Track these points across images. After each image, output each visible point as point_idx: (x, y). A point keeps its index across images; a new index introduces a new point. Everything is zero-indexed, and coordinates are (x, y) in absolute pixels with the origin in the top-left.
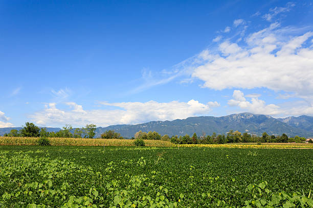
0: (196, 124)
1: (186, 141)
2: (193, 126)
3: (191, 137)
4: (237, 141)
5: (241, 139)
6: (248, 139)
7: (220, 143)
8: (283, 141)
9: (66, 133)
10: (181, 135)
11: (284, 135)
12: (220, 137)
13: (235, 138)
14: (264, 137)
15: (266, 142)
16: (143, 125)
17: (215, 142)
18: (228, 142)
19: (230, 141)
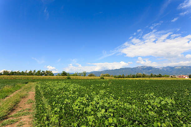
0: (123, 71)
1: (120, 77)
3: (122, 76)
4: (140, 77)
5: (142, 76)
6: (144, 76)
8: (159, 77)
9: (76, 75)
10: (118, 75)
11: (160, 74)
12: (133, 75)
13: (139, 76)
14: (151, 75)
15: (152, 77)
16: (103, 71)
17: (131, 78)
19: (137, 77)
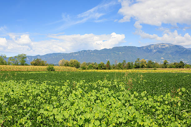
0: (120, 53)
1: (102, 67)
2: (118, 54)
3: (105, 64)
4: (142, 67)
5: (146, 66)
6: (152, 66)
7: (128, 69)
8: (180, 67)
10: (99, 62)
11: (181, 62)
12: (129, 64)
13: (141, 65)
14: (165, 63)
15: (166, 68)
16: (75, 53)
17: (125, 68)
18: (135, 68)
19: (137, 67)
